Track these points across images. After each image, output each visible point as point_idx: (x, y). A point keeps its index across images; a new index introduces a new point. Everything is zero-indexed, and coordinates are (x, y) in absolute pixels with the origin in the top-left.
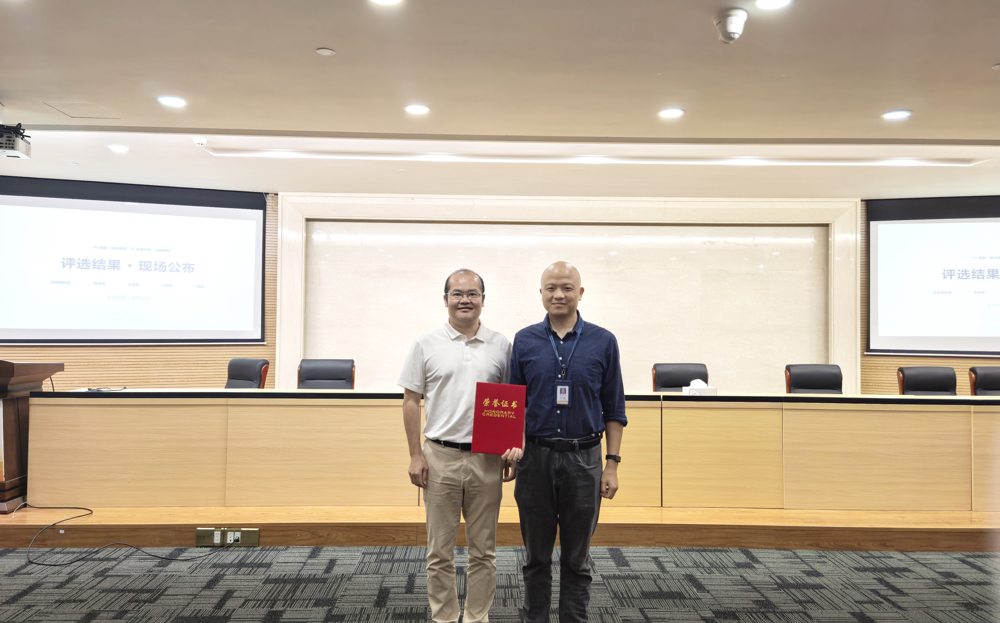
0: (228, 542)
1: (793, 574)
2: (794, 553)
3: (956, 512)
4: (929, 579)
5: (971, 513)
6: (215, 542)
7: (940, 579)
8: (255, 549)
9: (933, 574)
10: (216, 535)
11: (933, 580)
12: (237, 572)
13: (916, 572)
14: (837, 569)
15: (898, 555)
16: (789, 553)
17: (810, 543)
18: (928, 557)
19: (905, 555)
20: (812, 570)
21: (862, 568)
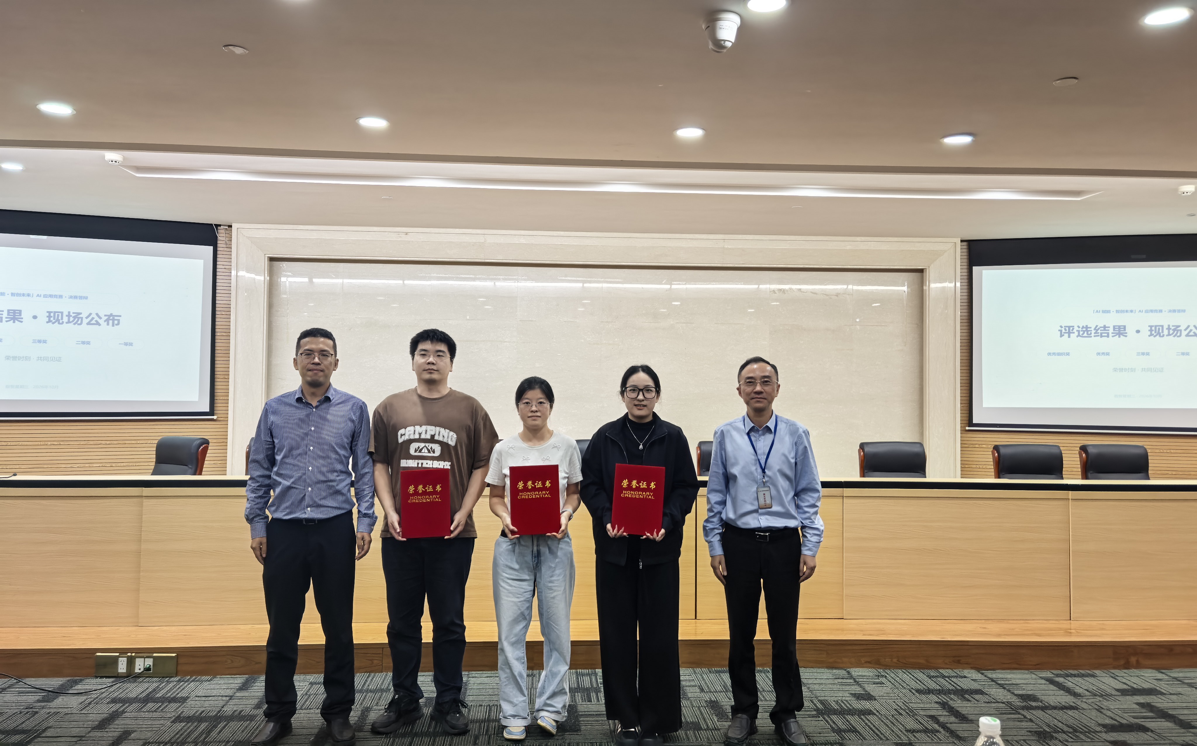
0: (137, 671)
1: (840, 698)
2: (849, 673)
3: (1051, 622)
4: (1003, 703)
5: (1070, 623)
6: (120, 671)
7: (1017, 702)
8: (172, 679)
9: (1009, 697)
10: (121, 663)
11: (1009, 704)
12: (142, 708)
13: (989, 695)
14: (896, 691)
15: (973, 674)
16: (842, 673)
17: (868, 659)
18: (1009, 676)
19: (982, 674)
20: (864, 692)
21: (926, 690)
